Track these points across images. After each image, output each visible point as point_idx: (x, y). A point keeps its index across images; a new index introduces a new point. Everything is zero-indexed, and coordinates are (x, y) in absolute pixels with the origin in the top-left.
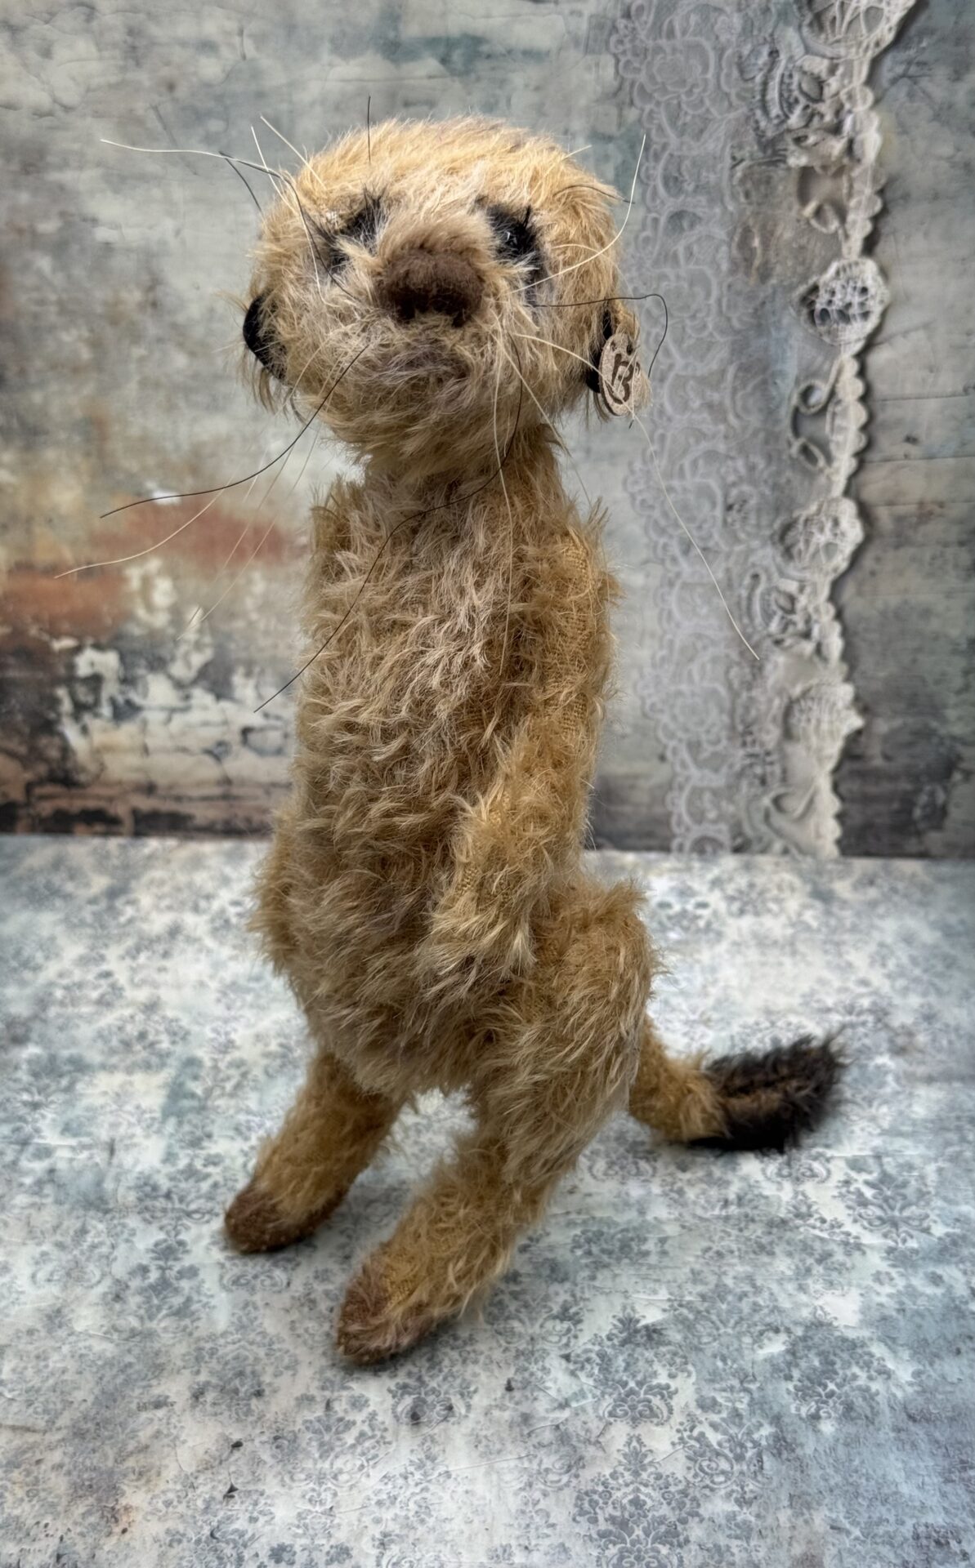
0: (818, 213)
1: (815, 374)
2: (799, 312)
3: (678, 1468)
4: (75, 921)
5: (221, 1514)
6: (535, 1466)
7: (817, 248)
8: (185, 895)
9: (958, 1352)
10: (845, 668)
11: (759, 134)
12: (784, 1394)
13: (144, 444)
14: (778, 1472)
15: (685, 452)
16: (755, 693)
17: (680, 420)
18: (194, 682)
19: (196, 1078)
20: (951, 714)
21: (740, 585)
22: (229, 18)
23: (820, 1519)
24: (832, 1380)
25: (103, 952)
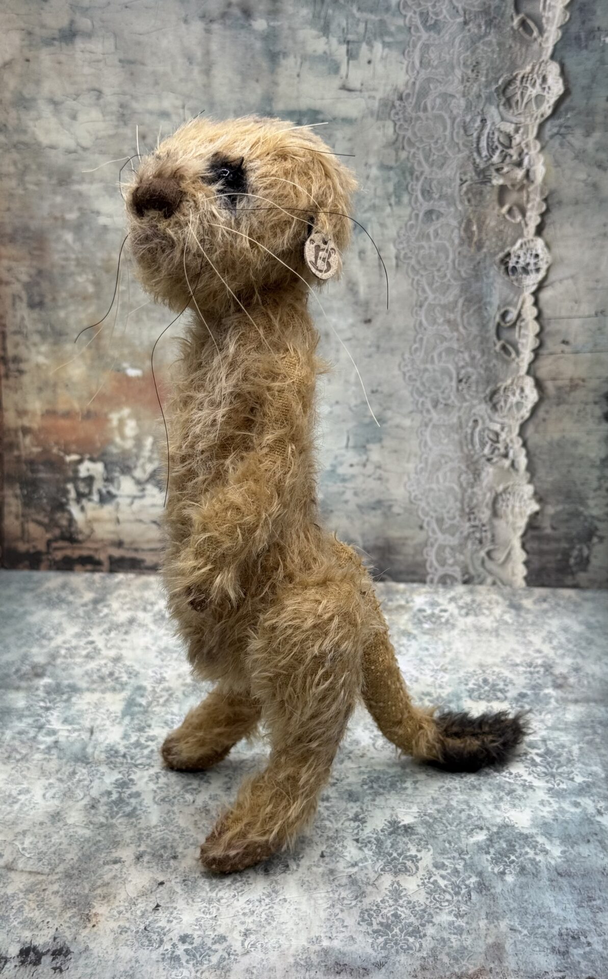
0: (510, 211)
1: (509, 304)
2: (499, 268)
3: (421, 898)
4: (73, 615)
5: (151, 919)
6: (336, 896)
7: (509, 231)
8: (139, 602)
9: (589, 841)
10: (528, 475)
11: (476, 166)
12: (485, 861)
13: (123, 341)
14: (480, 901)
15: (434, 348)
16: (475, 490)
17: (431, 330)
18: (147, 481)
19: (142, 696)
20: (591, 503)
21: (467, 426)
22: (177, 98)
23: (503, 925)
24: (513, 854)
25: (90, 630)
